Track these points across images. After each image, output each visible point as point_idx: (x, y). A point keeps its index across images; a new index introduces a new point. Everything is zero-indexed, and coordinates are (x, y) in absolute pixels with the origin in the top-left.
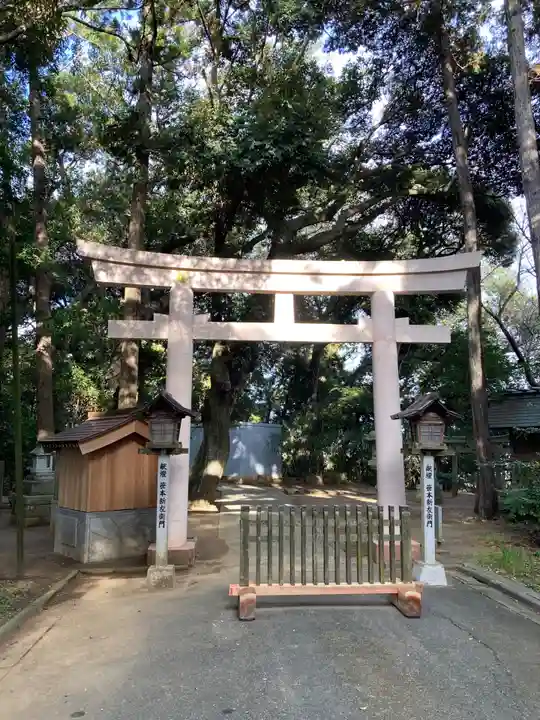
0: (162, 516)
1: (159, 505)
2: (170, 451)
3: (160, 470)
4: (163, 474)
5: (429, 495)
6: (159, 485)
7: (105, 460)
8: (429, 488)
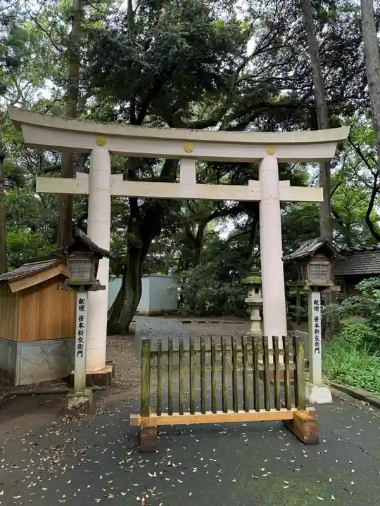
0: (80, 346)
1: (77, 335)
2: (87, 288)
3: (78, 305)
4: (82, 308)
5: (317, 326)
6: (78, 318)
7: (34, 296)
8: (316, 319)
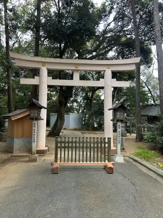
0: (34, 139)
1: (33, 136)
4: (34, 126)
5: (119, 134)
6: (33, 130)
8: (119, 132)
